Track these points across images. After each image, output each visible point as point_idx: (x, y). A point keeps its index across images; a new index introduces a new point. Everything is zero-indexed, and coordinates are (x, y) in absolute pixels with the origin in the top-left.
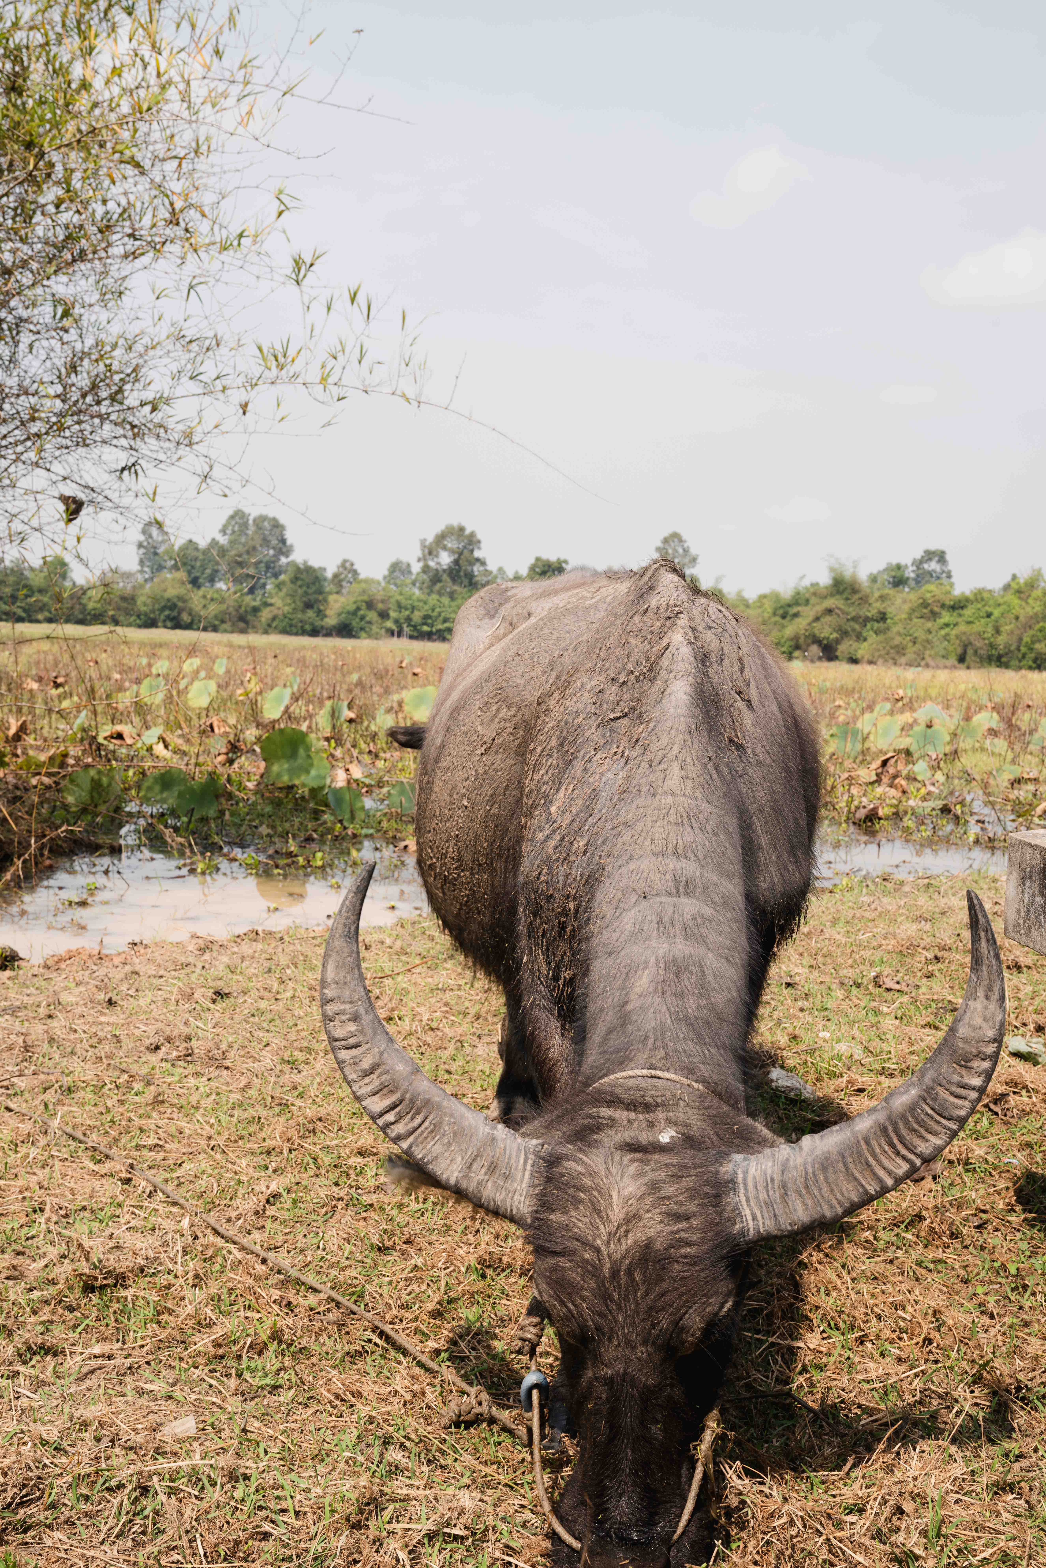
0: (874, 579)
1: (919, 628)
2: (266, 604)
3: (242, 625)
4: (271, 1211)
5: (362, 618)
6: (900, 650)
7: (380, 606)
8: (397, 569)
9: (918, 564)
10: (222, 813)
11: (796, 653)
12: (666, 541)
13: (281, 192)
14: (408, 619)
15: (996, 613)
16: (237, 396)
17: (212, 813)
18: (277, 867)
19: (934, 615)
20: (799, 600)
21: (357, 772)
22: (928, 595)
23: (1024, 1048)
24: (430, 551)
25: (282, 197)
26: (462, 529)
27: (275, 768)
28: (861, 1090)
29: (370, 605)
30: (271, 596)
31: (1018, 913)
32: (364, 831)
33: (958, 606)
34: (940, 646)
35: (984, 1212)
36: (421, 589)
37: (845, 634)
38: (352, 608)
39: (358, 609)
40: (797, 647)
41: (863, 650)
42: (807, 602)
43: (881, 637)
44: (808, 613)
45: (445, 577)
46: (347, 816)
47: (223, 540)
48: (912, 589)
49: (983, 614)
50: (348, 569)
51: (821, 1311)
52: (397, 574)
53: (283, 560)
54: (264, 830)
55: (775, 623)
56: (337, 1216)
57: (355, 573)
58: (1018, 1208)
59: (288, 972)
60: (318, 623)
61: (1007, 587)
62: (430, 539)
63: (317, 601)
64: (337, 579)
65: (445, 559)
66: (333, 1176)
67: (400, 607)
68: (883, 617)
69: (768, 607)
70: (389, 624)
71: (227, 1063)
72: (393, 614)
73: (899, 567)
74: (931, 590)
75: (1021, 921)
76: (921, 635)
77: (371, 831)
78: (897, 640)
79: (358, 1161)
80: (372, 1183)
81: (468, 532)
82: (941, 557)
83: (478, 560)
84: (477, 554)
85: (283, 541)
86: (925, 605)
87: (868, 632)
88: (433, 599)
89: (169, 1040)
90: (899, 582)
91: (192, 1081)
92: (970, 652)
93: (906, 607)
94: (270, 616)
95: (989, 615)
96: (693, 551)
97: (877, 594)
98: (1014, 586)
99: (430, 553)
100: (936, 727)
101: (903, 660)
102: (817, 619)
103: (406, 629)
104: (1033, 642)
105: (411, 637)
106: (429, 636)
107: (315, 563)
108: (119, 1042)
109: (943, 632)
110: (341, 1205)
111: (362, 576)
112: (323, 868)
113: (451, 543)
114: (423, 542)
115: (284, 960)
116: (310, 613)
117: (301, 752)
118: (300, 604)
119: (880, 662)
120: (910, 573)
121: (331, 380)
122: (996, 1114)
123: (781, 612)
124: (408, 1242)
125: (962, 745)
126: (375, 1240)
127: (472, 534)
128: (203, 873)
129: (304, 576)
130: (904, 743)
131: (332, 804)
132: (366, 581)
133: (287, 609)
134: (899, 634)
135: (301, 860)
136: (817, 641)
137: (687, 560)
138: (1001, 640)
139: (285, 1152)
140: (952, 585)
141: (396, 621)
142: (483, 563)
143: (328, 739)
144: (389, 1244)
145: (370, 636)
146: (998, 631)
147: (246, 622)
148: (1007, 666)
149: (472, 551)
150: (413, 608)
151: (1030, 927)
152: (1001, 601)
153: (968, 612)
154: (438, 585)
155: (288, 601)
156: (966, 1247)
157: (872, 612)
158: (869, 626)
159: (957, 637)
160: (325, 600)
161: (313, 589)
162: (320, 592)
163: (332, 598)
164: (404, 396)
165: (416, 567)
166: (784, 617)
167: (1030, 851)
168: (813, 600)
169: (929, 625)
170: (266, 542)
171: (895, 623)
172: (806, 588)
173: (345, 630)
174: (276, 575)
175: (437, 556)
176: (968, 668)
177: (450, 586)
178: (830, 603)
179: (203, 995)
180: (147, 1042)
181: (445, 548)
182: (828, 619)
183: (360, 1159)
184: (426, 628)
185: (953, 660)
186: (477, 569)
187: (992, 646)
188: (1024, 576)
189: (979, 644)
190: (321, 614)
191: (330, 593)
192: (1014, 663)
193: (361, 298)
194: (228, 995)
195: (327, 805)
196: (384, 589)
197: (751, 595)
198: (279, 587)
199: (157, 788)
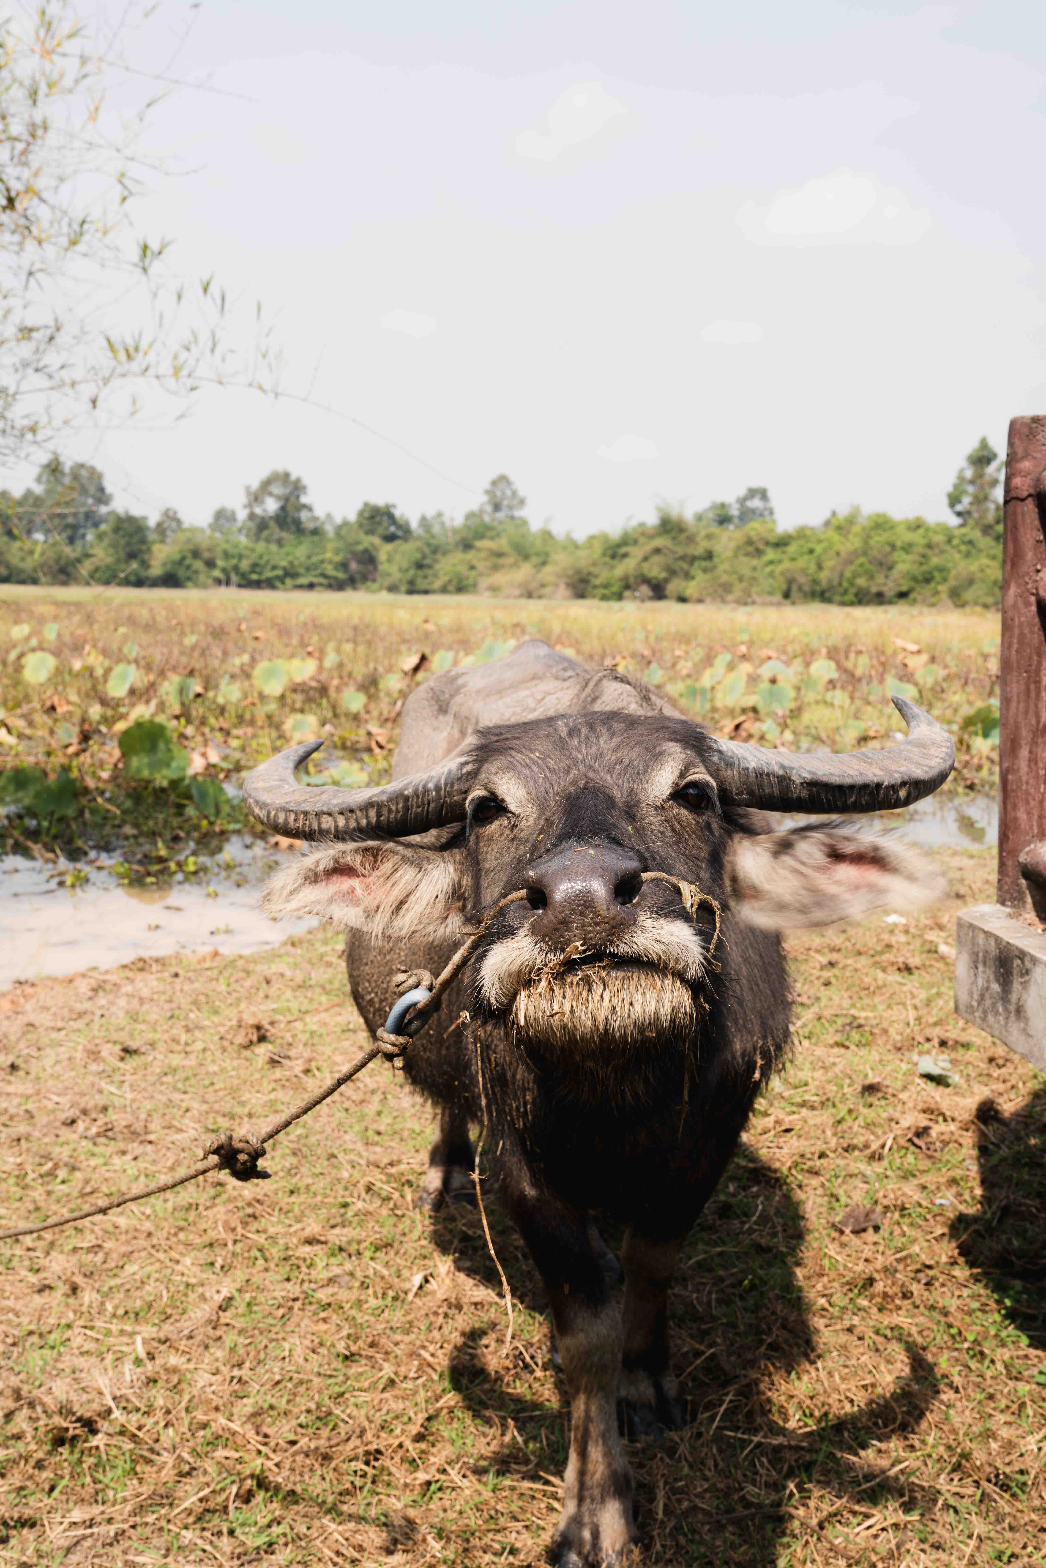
0: (699, 518)
1: (745, 565)
2: (87, 556)
3: (63, 577)
4: (225, 1317)
5: (188, 567)
6: (727, 588)
7: (206, 555)
8: (222, 517)
9: (742, 501)
10: (81, 813)
11: (627, 593)
12: (494, 483)
13: (123, 175)
14: (236, 568)
15: (819, 549)
16: (87, 390)
17: (71, 812)
18: (149, 874)
19: (759, 553)
20: (627, 541)
21: (214, 757)
22: (753, 533)
23: (935, 1071)
24: (256, 498)
25: (125, 181)
26: (287, 475)
27: (135, 762)
28: (788, 1131)
29: (196, 554)
30: (92, 547)
31: (971, 994)
32: (233, 827)
33: (781, 543)
34: (766, 584)
35: (930, 1267)
36: (247, 536)
37: (673, 573)
38: (177, 557)
39: (184, 558)
40: (627, 587)
41: (691, 588)
42: (635, 542)
43: (708, 576)
44: (637, 553)
45: (272, 524)
46: (211, 811)
47: (39, 489)
48: (737, 527)
49: (805, 550)
50: (171, 518)
51: (795, 1400)
52: (222, 521)
53: (103, 510)
54: (128, 830)
55: (605, 564)
56: (295, 1319)
57: (179, 522)
58: (961, 1260)
59: (192, 1016)
60: (143, 574)
61: (827, 523)
62: (255, 485)
63: (141, 551)
64: (161, 529)
65: (271, 506)
66: (285, 1270)
67: (227, 555)
68: (709, 556)
69: (598, 549)
70: (217, 573)
71: (152, 1137)
72: (220, 563)
73: (723, 506)
74: (755, 528)
75: (975, 1004)
76: (746, 572)
77: (238, 826)
78: (724, 578)
79: (306, 1250)
80: (325, 1275)
81: (293, 477)
82: (763, 494)
83: (304, 506)
84: (304, 500)
85: (102, 490)
86: (750, 542)
87: (696, 571)
88: (261, 547)
89: (85, 1112)
90: (723, 520)
91: (117, 1161)
92: (794, 588)
93: (732, 545)
94: (91, 568)
95: (811, 551)
96: (521, 493)
97: (703, 533)
98: (834, 522)
99: (256, 499)
100: (781, 684)
101: (730, 597)
102: (646, 559)
103: (234, 578)
104: (854, 577)
105: (240, 586)
106: (257, 585)
107: (136, 512)
108: (32, 1117)
109: (768, 569)
110: (298, 1305)
111: (186, 525)
112: (195, 873)
113: (277, 489)
114: (248, 488)
115: (184, 1001)
116: (134, 565)
117: (161, 746)
118: (122, 555)
119: (708, 600)
120: (735, 512)
121: (184, 372)
122: (920, 1148)
123: (610, 552)
124: (372, 1345)
125: (806, 700)
126: (341, 1347)
127: (298, 480)
128: (73, 886)
129: (126, 525)
130: (750, 701)
131: (196, 797)
132: (192, 530)
133: (109, 560)
134: (726, 572)
135: (173, 866)
136: (646, 581)
137: (515, 502)
138: (824, 576)
139: (230, 1244)
140: (774, 522)
141: (224, 570)
142: (310, 509)
143: (177, 717)
144: (354, 1348)
145: (197, 585)
146: (820, 567)
147: (68, 574)
148: (829, 601)
149: (298, 497)
150: (240, 557)
151: (985, 1012)
152: (822, 537)
153: (792, 549)
154: (265, 533)
155: (111, 550)
156: (917, 1307)
157: (699, 551)
158: (696, 564)
159: (782, 574)
160: (149, 550)
161: (135, 539)
162: (143, 541)
163: (156, 548)
164: (261, 388)
165: (242, 515)
166: (613, 557)
167: (982, 935)
168: (642, 540)
169: (755, 562)
170: (84, 491)
171: (722, 562)
172: (634, 529)
173: (171, 580)
174: (96, 525)
175: (263, 502)
176: (793, 603)
177: (277, 533)
178: (658, 542)
179: (109, 1051)
180: (63, 1116)
181: (270, 494)
182: (656, 559)
183: (308, 1248)
184: (254, 577)
185: (778, 597)
186: (304, 515)
187: (815, 582)
188: (843, 512)
189: (802, 580)
190: (145, 565)
191: (154, 542)
192: (837, 598)
193: (214, 289)
194: (136, 1052)
195: (189, 797)
196: (210, 537)
197: (580, 536)
198: (100, 537)
199: (11, 788)
